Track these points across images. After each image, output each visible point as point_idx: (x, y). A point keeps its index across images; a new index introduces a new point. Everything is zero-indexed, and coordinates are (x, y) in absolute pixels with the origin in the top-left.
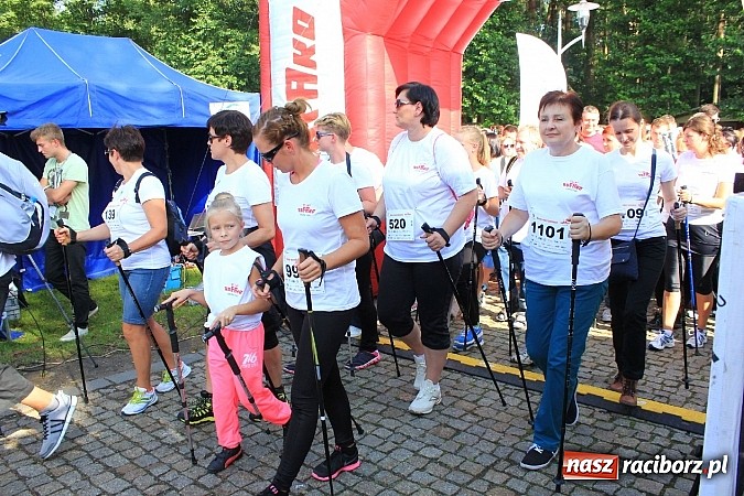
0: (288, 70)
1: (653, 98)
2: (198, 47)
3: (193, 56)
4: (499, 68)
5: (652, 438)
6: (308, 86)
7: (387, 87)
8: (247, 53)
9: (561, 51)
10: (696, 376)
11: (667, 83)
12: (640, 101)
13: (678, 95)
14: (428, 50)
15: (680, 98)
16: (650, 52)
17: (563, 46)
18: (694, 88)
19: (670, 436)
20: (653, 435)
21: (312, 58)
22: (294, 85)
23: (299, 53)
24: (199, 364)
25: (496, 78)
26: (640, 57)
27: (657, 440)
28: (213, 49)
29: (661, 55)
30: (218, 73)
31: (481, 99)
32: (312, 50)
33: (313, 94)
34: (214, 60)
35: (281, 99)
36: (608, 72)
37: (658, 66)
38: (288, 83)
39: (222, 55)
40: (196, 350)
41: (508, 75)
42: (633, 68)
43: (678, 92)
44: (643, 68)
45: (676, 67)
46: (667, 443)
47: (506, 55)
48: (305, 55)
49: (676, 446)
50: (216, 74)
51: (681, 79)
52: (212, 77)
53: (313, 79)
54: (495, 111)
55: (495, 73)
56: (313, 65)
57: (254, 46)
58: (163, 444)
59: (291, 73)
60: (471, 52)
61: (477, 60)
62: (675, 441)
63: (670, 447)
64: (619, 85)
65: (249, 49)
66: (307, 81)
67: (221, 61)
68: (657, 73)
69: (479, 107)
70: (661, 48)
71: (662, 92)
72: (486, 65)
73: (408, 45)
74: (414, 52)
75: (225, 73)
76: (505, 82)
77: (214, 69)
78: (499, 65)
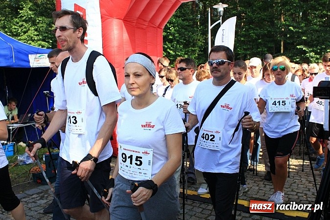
2: (22, 25)
3: (20, 30)
4: (180, 37)
8: (50, 29)
9: (210, 28)
10: (289, 189)
11: (260, 44)
12: (248, 52)
13: (266, 49)
14: (145, 26)
15: (267, 51)
16: (252, 28)
17: (211, 25)
18: (273, 46)
24: (24, 200)
25: (178, 42)
26: (247, 30)
28: (31, 27)
29: (257, 30)
30: (35, 40)
31: (171, 52)
34: (32, 32)
37: (256, 35)
39: (36, 30)
40: (23, 191)
41: (184, 40)
42: (244, 36)
43: (265, 47)
44: (249, 36)
45: (264, 36)
47: (183, 30)
50: (33, 41)
51: (267, 41)
52: (31, 42)
55: (178, 39)
57: (53, 25)
60: (167, 28)
61: (169, 32)
64: (238, 45)
65: (51, 27)
67: (36, 33)
68: (256, 39)
69: (170, 56)
70: (257, 26)
71: (258, 48)
72: (173, 35)
73: (135, 24)
74: (138, 28)
75: (39, 40)
76: (182, 43)
77: (32, 37)
78: (180, 35)
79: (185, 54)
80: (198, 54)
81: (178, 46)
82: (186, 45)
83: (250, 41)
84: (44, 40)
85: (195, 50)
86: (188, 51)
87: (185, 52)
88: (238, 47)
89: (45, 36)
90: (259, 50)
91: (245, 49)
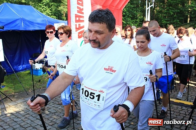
0: (76, 14)
1: (172, 21)
2: (44, 8)
5: (177, 109)
6: (81, 19)
9: (147, 9)
11: (175, 17)
12: (168, 22)
13: (178, 21)
14: (113, 9)
15: (179, 21)
16: (171, 9)
18: (183, 19)
19: (182, 108)
20: (177, 108)
21: (83, 11)
22: (77, 19)
23: (79, 10)
26: (168, 10)
27: (178, 109)
28: (48, 8)
29: (174, 10)
30: (50, 15)
31: (124, 22)
32: (82, 9)
33: (83, 21)
34: (48, 11)
35: (74, 22)
36: (159, 14)
38: (76, 18)
39: (51, 10)
41: (131, 15)
42: (166, 13)
43: (178, 20)
44: (169, 13)
45: (178, 13)
46: (181, 110)
49: (183, 110)
51: (179, 16)
53: (83, 17)
55: (128, 15)
56: (83, 13)
58: (51, 113)
59: (77, 15)
62: (183, 109)
63: (182, 111)
64: (162, 18)
66: (81, 17)
68: (173, 14)
70: (174, 7)
71: (174, 20)
72: (125, 12)
75: (52, 15)
76: (131, 17)
77: (48, 14)
78: (129, 12)
79: (132, 23)
80: (139, 23)
81: (128, 18)
83: (169, 16)
85: (137, 21)
86: (133, 22)
88: (162, 19)
89: (55, 13)
90: (174, 21)
91: (166, 21)
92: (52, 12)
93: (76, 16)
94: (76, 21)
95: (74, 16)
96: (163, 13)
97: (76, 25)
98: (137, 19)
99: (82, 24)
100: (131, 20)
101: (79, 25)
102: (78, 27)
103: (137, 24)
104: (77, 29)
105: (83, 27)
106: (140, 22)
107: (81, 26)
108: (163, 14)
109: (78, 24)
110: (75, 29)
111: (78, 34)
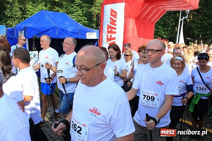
3: (74, 10)
6: (113, 30)
7: (135, 33)
9: (180, 20)
14: (146, 23)
21: (115, 23)
22: (109, 30)
23: (112, 21)
28: (80, 9)
30: (81, 16)
32: (115, 21)
33: (115, 33)
34: (80, 12)
35: (105, 33)
36: (192, 24)
38: (108, 29)
39: (82, 11)
41: (163, 23)
44: (203, 24)
48: (113, 22)
50: (80, 16)
53: (115, 29)
54: (159, 33)
55: (160, 22)
56: (115, 25)
64: (195, 28)
66: (113, 29)
70: (209, 18)
71: (207, 31)
73: (141, 21)
74: (143, 23)
75: (83, 16)
76: (162, 25)
77: (80, 14)
79: (163, 31)
81: (159, 26)
82: (164, 26)
84: (85, 16)
85: (169, 30)
86: (164, 30)
87: (163, 30)
88: (195, 30)
89: (86, 14)
91: (198, 32)
92: (83, 13)
93: (109, 27)
94: (108, 32)
95: (107, 26)
96: (196, 23)
97: (108, 36)
98: (168, 27)
99: (113, 36)
100: (162, 27)
101: (111, 36)
102: (109, 38)
103: (168, 32)
104: (108, 40)
105: (114, 39)
106: (171, 30)
107: (113, 37)
108: (196, 25)
109: (109, 35)
110: (106, 40)
111: (108, 45)
